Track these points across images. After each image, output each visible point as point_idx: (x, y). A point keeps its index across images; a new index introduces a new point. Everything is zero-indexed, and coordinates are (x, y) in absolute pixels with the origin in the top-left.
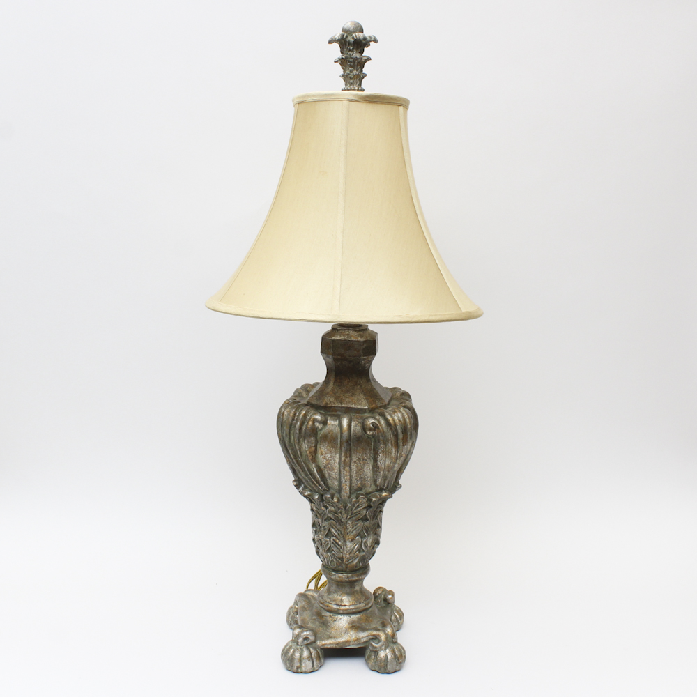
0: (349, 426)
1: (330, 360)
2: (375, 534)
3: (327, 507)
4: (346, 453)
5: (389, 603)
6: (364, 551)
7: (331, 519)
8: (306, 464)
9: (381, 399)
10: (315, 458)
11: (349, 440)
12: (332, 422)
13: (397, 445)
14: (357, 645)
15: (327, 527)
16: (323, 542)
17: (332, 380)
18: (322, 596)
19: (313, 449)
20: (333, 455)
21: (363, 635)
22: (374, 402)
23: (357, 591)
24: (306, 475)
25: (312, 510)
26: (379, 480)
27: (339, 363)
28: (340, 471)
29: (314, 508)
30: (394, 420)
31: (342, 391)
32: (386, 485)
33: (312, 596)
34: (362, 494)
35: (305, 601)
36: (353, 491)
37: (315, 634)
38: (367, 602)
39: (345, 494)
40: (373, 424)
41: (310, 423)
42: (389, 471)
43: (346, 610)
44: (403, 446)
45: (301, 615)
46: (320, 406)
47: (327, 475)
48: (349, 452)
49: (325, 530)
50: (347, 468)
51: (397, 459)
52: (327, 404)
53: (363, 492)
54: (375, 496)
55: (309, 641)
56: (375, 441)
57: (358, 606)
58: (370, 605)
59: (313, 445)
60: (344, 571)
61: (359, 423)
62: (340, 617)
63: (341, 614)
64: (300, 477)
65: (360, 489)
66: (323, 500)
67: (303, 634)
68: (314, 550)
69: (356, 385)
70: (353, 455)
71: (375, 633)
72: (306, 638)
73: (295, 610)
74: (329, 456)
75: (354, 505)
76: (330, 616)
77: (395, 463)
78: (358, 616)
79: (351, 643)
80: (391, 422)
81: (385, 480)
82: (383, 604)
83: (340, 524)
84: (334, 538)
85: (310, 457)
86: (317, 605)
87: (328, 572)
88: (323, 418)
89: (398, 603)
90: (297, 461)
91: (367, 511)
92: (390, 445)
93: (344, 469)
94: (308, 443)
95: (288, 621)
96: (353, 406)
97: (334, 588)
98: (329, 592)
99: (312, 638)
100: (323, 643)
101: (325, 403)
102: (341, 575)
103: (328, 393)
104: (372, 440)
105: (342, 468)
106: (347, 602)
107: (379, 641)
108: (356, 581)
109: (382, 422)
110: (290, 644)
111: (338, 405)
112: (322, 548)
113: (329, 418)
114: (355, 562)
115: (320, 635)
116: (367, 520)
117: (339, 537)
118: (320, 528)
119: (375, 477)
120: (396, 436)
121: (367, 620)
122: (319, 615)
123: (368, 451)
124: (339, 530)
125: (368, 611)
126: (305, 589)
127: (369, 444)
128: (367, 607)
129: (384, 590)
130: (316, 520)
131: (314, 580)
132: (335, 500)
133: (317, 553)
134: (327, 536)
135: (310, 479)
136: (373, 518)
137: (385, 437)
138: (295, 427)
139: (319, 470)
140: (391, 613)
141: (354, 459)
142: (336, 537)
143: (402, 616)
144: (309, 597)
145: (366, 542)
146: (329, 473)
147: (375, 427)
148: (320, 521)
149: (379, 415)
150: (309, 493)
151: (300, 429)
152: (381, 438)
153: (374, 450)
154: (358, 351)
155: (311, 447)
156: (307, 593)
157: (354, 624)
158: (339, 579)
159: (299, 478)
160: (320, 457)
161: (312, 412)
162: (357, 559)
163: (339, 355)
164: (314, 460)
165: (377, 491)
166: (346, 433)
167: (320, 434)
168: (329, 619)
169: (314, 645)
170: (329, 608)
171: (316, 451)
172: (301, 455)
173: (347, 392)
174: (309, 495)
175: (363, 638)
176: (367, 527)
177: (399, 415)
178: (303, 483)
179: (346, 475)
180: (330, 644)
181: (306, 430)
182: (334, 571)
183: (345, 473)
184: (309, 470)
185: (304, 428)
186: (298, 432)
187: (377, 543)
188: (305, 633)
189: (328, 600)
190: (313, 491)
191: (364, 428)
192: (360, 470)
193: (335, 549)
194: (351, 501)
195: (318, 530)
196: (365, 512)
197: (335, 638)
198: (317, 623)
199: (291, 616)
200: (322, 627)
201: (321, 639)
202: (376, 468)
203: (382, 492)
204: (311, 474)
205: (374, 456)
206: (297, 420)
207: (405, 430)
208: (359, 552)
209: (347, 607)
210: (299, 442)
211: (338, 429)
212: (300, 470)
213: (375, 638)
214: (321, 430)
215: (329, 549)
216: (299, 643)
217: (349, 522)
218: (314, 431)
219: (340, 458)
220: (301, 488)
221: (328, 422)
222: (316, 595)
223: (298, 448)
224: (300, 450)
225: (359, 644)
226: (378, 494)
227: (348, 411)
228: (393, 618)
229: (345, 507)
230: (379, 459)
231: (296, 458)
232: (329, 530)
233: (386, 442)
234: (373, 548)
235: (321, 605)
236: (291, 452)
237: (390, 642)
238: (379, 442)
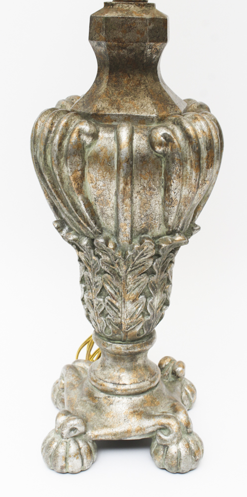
0: (131, 139)
1: (102, 49)
2: (164, 292)
3: (99, 257)
4: (125, 177)
5: (178, 377)
6: (149, 315)
7: (105, 272)
8: (69, 196)
9: (173, 105)
10: (81, 187)
11: (130, 159)
12: (106, 135)
13: (199, 168)
14: (140, 436)
15: (100, 283)
16: (95, 303)
17: (105, 78)
18: (94, 372)
19: (79, 173)
20: (108, 182)
21: (148, 425)
22: (165, 109)
23: (139, 365)
24: (70, 212)
25: (80, 260)
26: (172, 220)
27: (115, 53)
28: (117, 205)
29: (83, 259)
30: (194, 130)
31: (119, 94)
32: (180, 226)
33: (82, 368)
34: (148, 239)
35: (73, 376)
36: (135, 233)
37: (85, 422)
38: (152, 379)
39: (124, 238)
40: (164, 136)
41: (75, 136)
42: (186, 206)
43: (126, 390)
44: (208, 168)
45: (68, 394)
46: (88, 114)
47: (99, 212)
48: (130, 177)
49: (97, 287)
50: (128, 201)
51: (198, 188)
52: (98, 110)
53: (149, 235)
54: (166, 241)
55: (78, 433)
56: (168, 162)
57: (142, 384)
58: (156, 383)
59: (79, 168)
60: (123, 341)
61: (144, 135)
62: (117, 399)
63: (119, 395)
64: (64, 216)
65: (145, 231)
66: (93, 247)
67: (68, 424)
68: (84, 313)
69: (140, 84)
70: (136, 182)
71: (164, 421)
72: (73, 429)
73: (62, 386)
74: (101, 184)
75: (136, 254)
76: (105, 398)
77: (195, 193)
78: (142, 397)
79: (133, 434)
80: (191, 132)
81: (180, 218)
82: (171, 378)
83: (117, 279)
84: (109, 298)
85: (74, 186)
86: (88, 383)
87: (102, 341)
88: (93, 129)
89: (189, 375)
90: (57, 192)
91: (154, 261)
92: (189, 167)
93: (123, 201)
94: (72, 164)
95: (53, 398)
96: (135, 113)
97: (109, 361)
98: (103, 366)
99: (81, 429)
100: (96, 433)
101: (95, 109)
102: (118, 346)
103: (99, 97)
104: (164, 160)
105: (120, 200)
106: (127, 380)
107: (170, 433)
108: (139, 353)
109: (179, 133)
110: (53, 435)
111: (114, 112)
112: (93, 311)
113: (101, 129)
114: (137, 329)
115: (91, 423)
116: (153, 273)
117: (116, 297)
118: (91, 284)
119: (166, 213)
120: (198, 153)
121: (153, 402)
122: (91, 395)
123: (157, 177)
124: (116, 288)
125: (154, 391)
126: (75, 359)
127: (158, 167)
128: (153, 385)
129: (172, 360)
130: (86, 273)
131: (86, 346)
132: (111, 246)
133: (88, 316)
134: (99, 295)
135: (75, 217)
136: (162, 271)
137: (182, 154)
138: (52, 142)
139: (88, 205)
140: (181, 388)
141: (137, 188)
142: (112, 296)
143: (193, 392)
144: (79, 369)
145: (152, 303)
146: (102, 209)
147: (168, 140)
148: (90, 275)
149: (174, 123)
150: (75, 237)
151: (60, 144)
152: (176, 156)
153: (166, 174)
154: (142, 34)
155: (76, 171)
156: (77, 364)
157: (136, 409)
158: (116, 351)
159: (62, 218)
160: (89, 186)
161: (77, 120)
162: (140, 326)
163: (115, 40)
164: (80, 190)
165: (168, 234)
166: (125, 149)
167: (89, 152)
168: (104, 402)
169: (83, 436)
170: (103, 387)
171: (82, 177)
172: (62, 182)
173: (127, 94)
174: (74, 240)
175: (148, 427)
176: (153, 283)
177: (203, 123)
178: (67, 224)
179: (126, 211)
180: (105, 435)
181: (67, 146)
182: (109, 340)
183: (125, 209)
184: (74, 204)
185: (65, 143)
186: (56, 148)
187: (166, 303)
188: (72, 422)
189: (102, 377)
190: (80, 234)
191: (152, 144)
192: (145, 204)
193: (111, 312)
194: (133, 248)
195: (88, 287)
196: (151, 262)
197: (111, 427)
198: (88, 406)
199: (56, 394)
200: (94, 411)
201: (93, 428)
202: (167, 201)
203: (174, 235)
204: (76, 211)
205: (166, 184)
206: (55, 132)
207: (210, 146)
208: (143, 317)
209: (127, 387)
210: (59, 163)
211: (113, 145)
212: (62, 205)
213: (164, 428)
214: (90, 146)
215: (102, 313)
216: (64, 436)
217: (129, 276)
218: (80, 148)
219: (118, 186)
220: (64, 231)
221: (100, 134)
222: (87, 367)
223: (57, 173)
224: (60, 175)
225: (143, 434)
226: (169, 238)
227: (128, 119)
228: (184, 395)
229: (124, 256)
230: (173, 188)
231: (54, 187)
232: (103, 287)
233: (182, 162)
234: (161, 310)
235: (94, 384)
236: (47, 179)
237: (183, 432)
238: (173, 162)
